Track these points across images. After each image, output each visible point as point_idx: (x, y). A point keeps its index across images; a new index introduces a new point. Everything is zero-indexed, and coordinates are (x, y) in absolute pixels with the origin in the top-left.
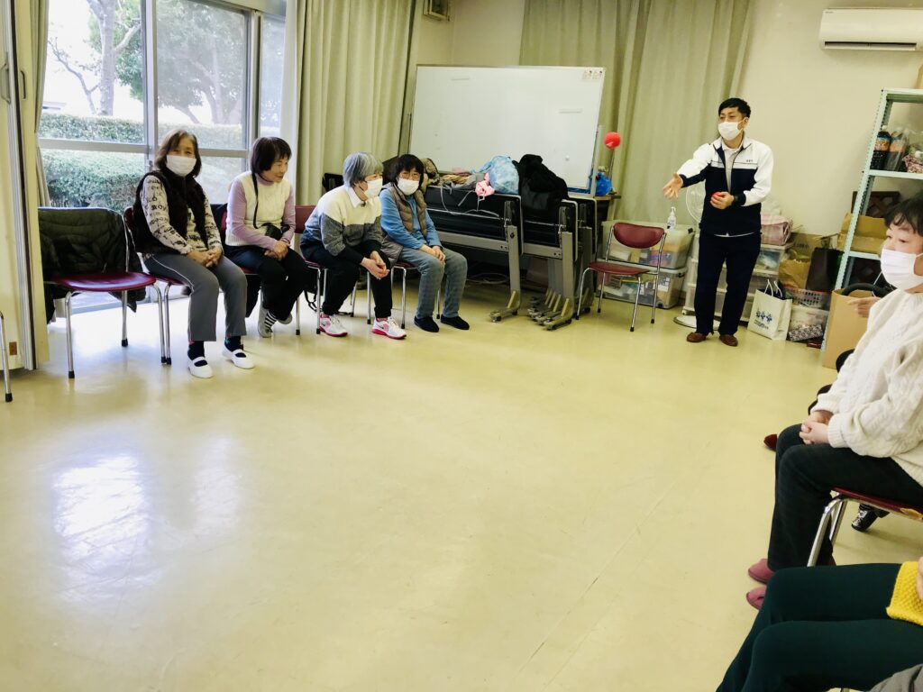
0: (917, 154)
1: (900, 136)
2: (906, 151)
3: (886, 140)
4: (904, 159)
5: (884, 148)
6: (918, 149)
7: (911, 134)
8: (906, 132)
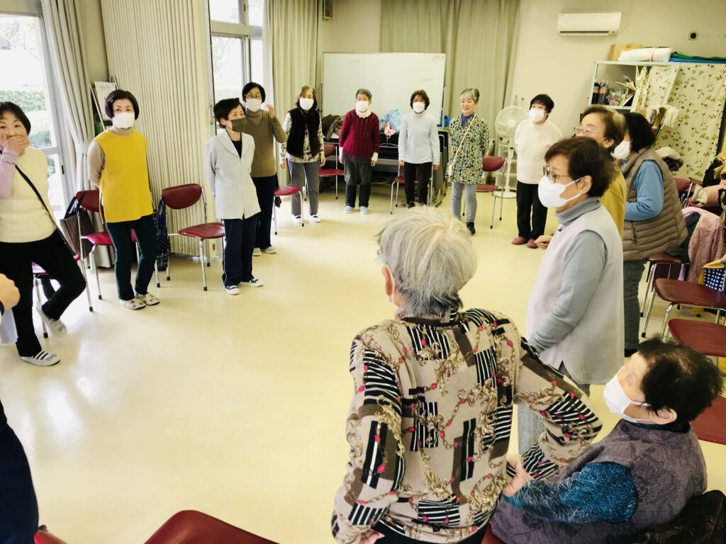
0: (613, 94)
1: (604, 85)
2: (608, 93)
3: (597, 87)
4: (607, 97)
5: (596, 92)
6: (614, 91)
7: (609, 84)
8: (607, 82)
